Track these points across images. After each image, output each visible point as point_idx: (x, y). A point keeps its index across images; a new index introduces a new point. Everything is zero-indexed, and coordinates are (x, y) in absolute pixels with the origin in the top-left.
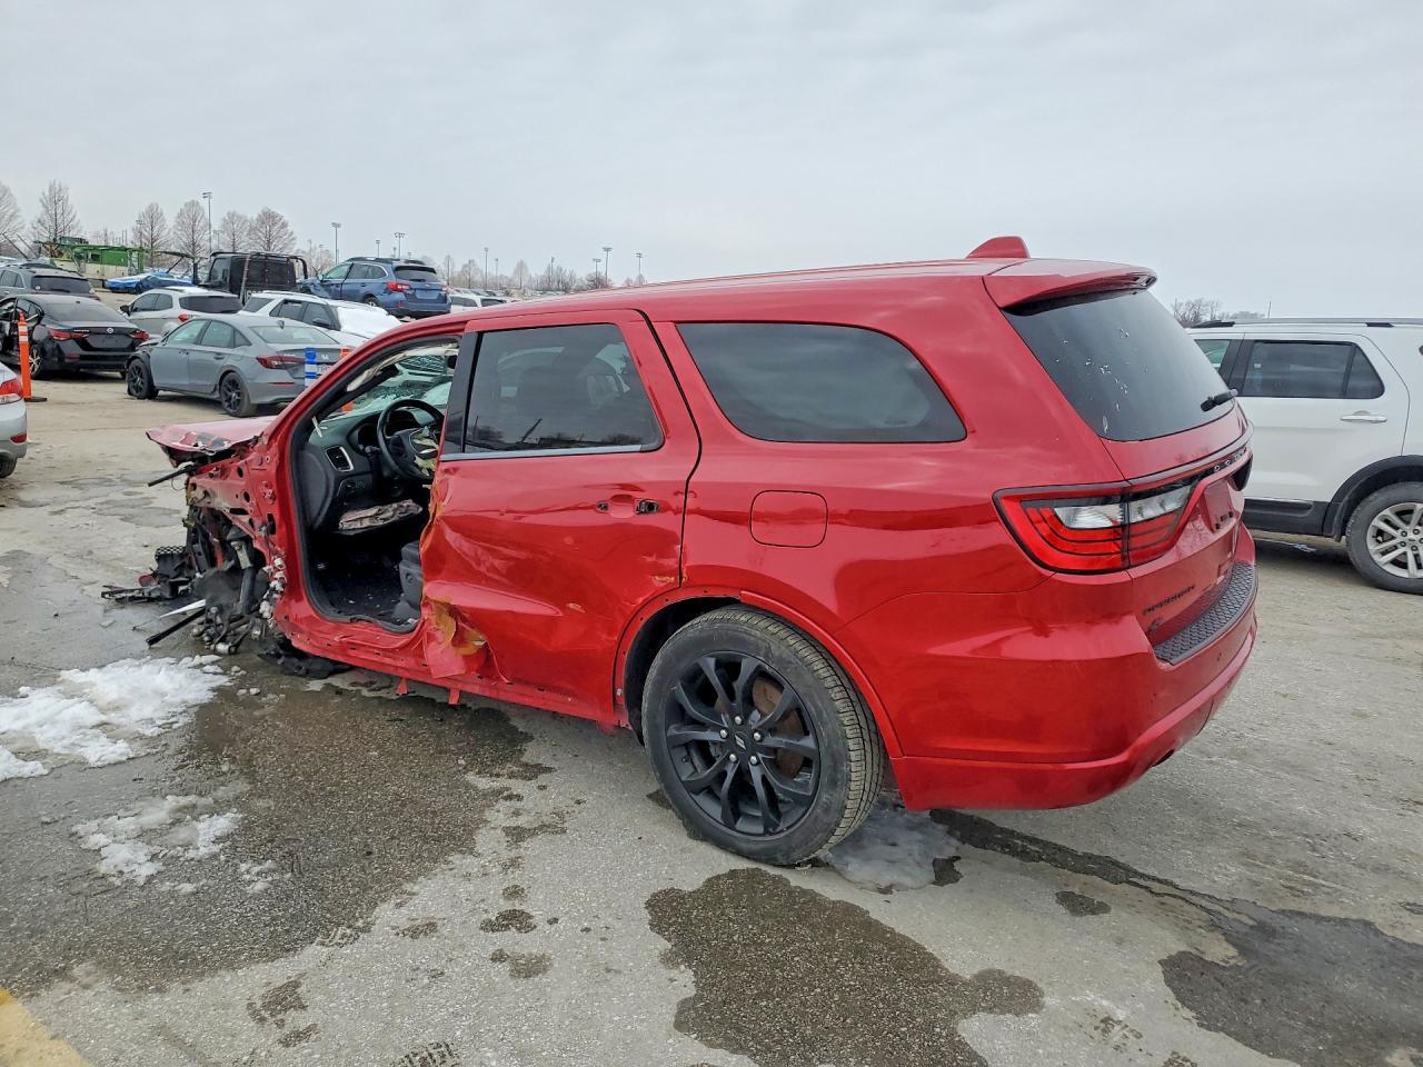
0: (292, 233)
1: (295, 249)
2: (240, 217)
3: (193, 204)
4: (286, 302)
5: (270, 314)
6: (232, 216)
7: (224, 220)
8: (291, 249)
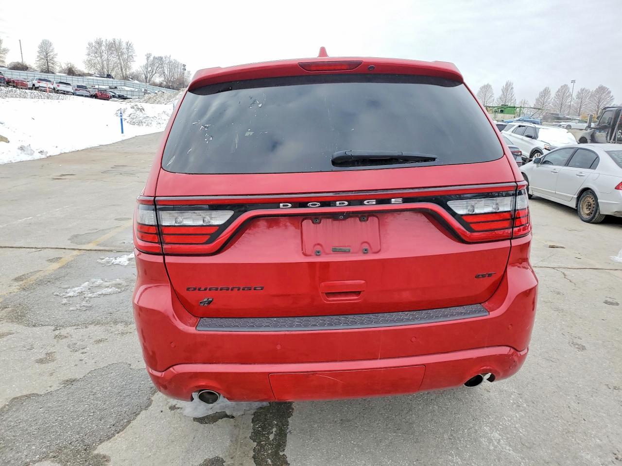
0: (612, 96)
1: (613, 104)
2: (586, 91)
3: (565, 86)
4: (520, 126)
5: (512, 132)
6: (582, 90)
7: (579, 92)
8: (610, 104)
